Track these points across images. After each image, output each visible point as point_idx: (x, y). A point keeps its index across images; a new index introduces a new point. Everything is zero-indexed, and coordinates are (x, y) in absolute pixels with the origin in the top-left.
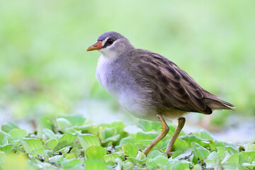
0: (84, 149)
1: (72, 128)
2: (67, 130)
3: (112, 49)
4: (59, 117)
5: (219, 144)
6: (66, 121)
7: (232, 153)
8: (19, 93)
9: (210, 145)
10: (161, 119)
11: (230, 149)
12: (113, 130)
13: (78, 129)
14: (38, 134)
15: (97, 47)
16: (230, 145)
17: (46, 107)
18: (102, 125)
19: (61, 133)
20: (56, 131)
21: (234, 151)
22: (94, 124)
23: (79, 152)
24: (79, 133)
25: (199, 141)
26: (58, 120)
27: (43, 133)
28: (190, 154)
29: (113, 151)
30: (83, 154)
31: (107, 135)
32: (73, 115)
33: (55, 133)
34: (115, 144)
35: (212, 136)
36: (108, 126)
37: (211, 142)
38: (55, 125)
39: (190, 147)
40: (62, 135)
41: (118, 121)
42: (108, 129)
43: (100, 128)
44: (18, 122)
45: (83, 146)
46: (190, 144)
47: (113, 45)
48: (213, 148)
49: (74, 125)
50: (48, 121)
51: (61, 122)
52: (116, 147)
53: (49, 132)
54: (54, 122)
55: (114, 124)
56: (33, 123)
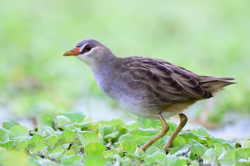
0: (84, 145)
1: (72, 125)
2: (67, 127)
3: (90, 56)
4: (59, 114)
5: (216, 141)
6: (66, 118)
7: (229, 149)
8: (20, 91)
9: (208, 142)
10: (161, 118)
11: (227, 146)
12: (112, 127)
13: (78, 126)
14: (39, 130)
15: (75, 53)
16: (226, 141)
17: (46, 104)
18: (101, 122)
19: (61, 130)
20: (56, 128)
21: (231, 148)
22: (94, 121)
23: (79, 148)
24: (79, 130)
25: (196, 138)
26: (58, 117)
27: (43, 130)
28: (187, 150)
29: (112, 147)
30: (82, 150)
31: (106, 132)
32: (73, 112)
33: (55, 130)
34: (114, 141)
35: (209, 133)
36: (107, 123)
37: (208, 139)
38: (56, 122)
39: (188, 143)
40: (62, 132)
41: (117, 118)
42: (107, 126)
43: (100, 124)
44: (19, 119)
45: (82, 142)
46: (187, 140)
47: (91, 52)
48: (210, 145)
49: (74, 122)
50: (48, 118)
51: (61, 119)
52: (115, 144)
53: (49, 129)
54: (54, 119)
55: (113, 121)
56: (34, 120)
